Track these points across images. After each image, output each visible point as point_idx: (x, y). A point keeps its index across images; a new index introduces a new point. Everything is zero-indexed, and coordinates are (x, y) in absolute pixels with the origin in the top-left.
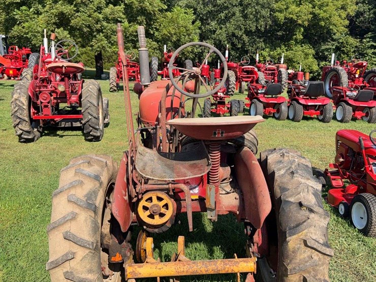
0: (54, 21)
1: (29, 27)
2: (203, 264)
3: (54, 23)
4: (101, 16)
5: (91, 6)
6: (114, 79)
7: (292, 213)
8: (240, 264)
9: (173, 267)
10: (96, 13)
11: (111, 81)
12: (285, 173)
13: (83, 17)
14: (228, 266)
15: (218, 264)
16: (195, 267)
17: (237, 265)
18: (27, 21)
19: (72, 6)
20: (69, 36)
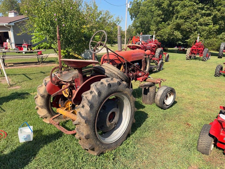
0: (174, 27)
1: (163, 31)
3: (174, 29)
4: (197, 23)
5: (193, 18)
6: (188, 53)
10: (195, 22)
11: (187, 54)
13: (187, 25)
18: (163, 29)
19: (183, 20)
20: (180, 34)
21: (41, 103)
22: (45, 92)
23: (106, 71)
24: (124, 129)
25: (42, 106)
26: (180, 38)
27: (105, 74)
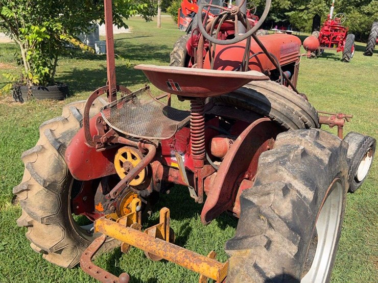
2: (163, 247)
7: (247, 219)
8: (202, 264)
9: (135, 237)
12: (274, 162)
14: (188, 261)
15: (178, 253)
16: (155, 246)
17: (198, 263)
21: (43, 208)
22: (56, 172)
23: (273, 104)
24: (323, 275)
25: (49, 218)
26: (286, 7)
27: (271, 113)
